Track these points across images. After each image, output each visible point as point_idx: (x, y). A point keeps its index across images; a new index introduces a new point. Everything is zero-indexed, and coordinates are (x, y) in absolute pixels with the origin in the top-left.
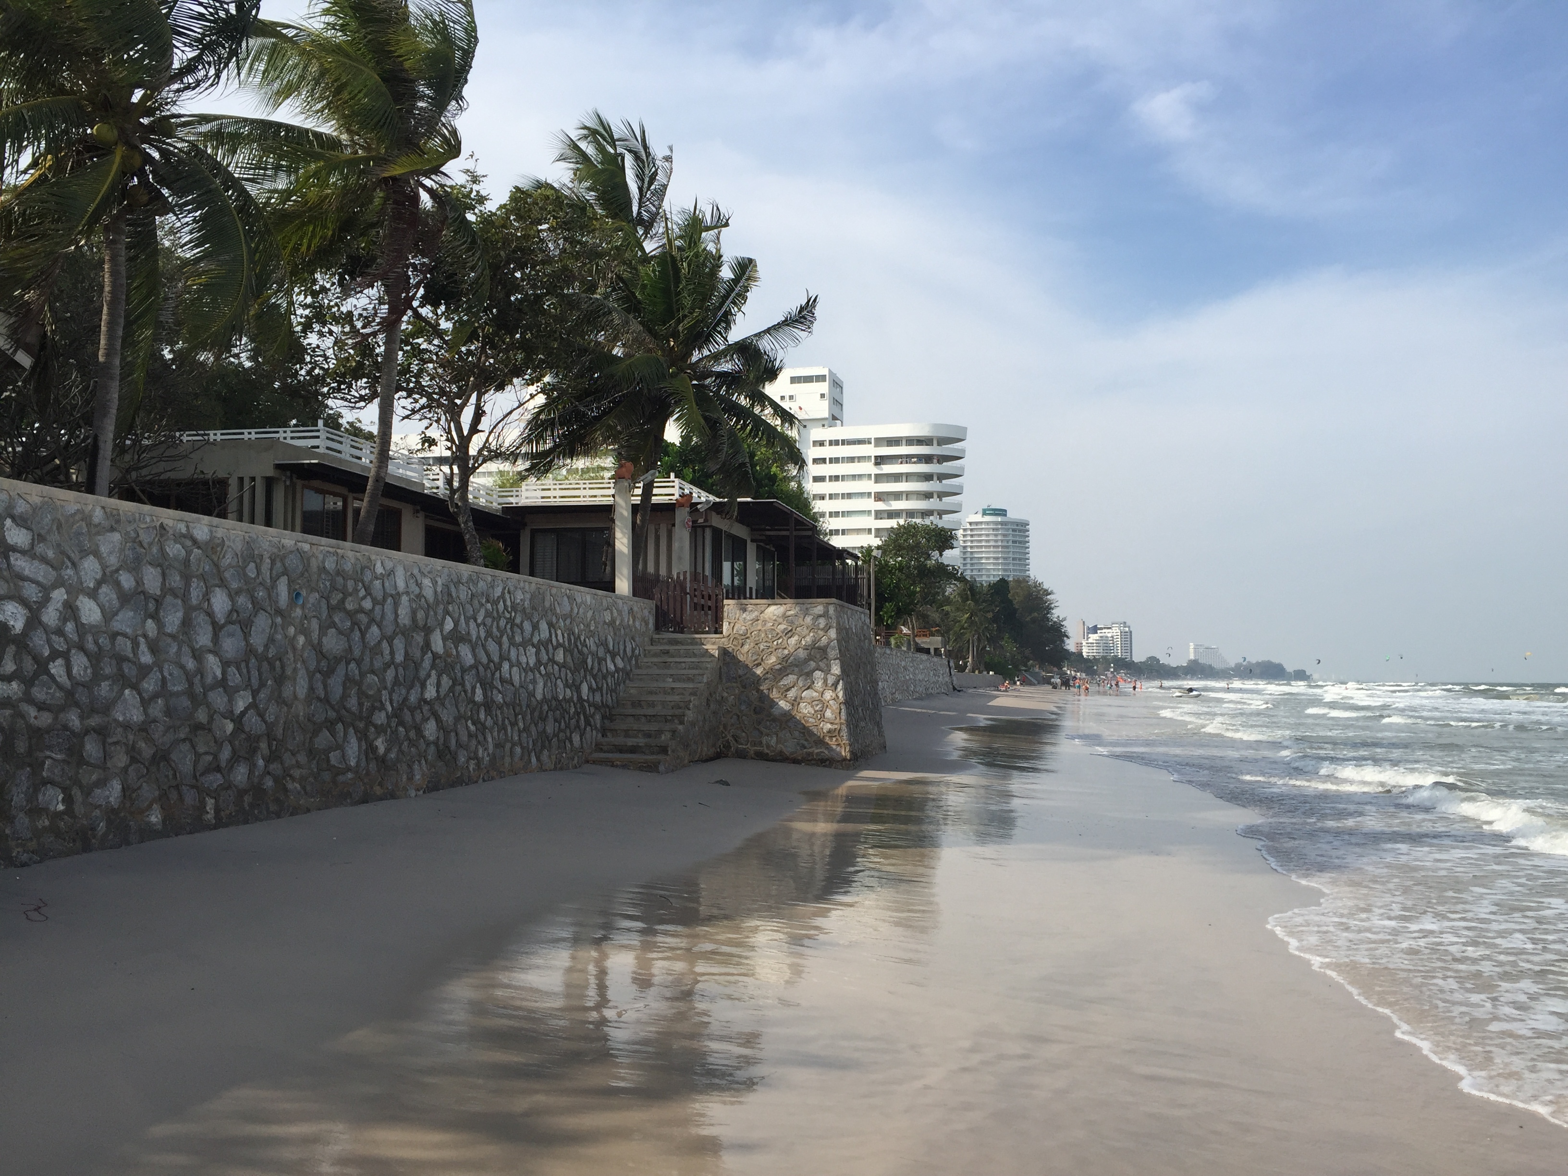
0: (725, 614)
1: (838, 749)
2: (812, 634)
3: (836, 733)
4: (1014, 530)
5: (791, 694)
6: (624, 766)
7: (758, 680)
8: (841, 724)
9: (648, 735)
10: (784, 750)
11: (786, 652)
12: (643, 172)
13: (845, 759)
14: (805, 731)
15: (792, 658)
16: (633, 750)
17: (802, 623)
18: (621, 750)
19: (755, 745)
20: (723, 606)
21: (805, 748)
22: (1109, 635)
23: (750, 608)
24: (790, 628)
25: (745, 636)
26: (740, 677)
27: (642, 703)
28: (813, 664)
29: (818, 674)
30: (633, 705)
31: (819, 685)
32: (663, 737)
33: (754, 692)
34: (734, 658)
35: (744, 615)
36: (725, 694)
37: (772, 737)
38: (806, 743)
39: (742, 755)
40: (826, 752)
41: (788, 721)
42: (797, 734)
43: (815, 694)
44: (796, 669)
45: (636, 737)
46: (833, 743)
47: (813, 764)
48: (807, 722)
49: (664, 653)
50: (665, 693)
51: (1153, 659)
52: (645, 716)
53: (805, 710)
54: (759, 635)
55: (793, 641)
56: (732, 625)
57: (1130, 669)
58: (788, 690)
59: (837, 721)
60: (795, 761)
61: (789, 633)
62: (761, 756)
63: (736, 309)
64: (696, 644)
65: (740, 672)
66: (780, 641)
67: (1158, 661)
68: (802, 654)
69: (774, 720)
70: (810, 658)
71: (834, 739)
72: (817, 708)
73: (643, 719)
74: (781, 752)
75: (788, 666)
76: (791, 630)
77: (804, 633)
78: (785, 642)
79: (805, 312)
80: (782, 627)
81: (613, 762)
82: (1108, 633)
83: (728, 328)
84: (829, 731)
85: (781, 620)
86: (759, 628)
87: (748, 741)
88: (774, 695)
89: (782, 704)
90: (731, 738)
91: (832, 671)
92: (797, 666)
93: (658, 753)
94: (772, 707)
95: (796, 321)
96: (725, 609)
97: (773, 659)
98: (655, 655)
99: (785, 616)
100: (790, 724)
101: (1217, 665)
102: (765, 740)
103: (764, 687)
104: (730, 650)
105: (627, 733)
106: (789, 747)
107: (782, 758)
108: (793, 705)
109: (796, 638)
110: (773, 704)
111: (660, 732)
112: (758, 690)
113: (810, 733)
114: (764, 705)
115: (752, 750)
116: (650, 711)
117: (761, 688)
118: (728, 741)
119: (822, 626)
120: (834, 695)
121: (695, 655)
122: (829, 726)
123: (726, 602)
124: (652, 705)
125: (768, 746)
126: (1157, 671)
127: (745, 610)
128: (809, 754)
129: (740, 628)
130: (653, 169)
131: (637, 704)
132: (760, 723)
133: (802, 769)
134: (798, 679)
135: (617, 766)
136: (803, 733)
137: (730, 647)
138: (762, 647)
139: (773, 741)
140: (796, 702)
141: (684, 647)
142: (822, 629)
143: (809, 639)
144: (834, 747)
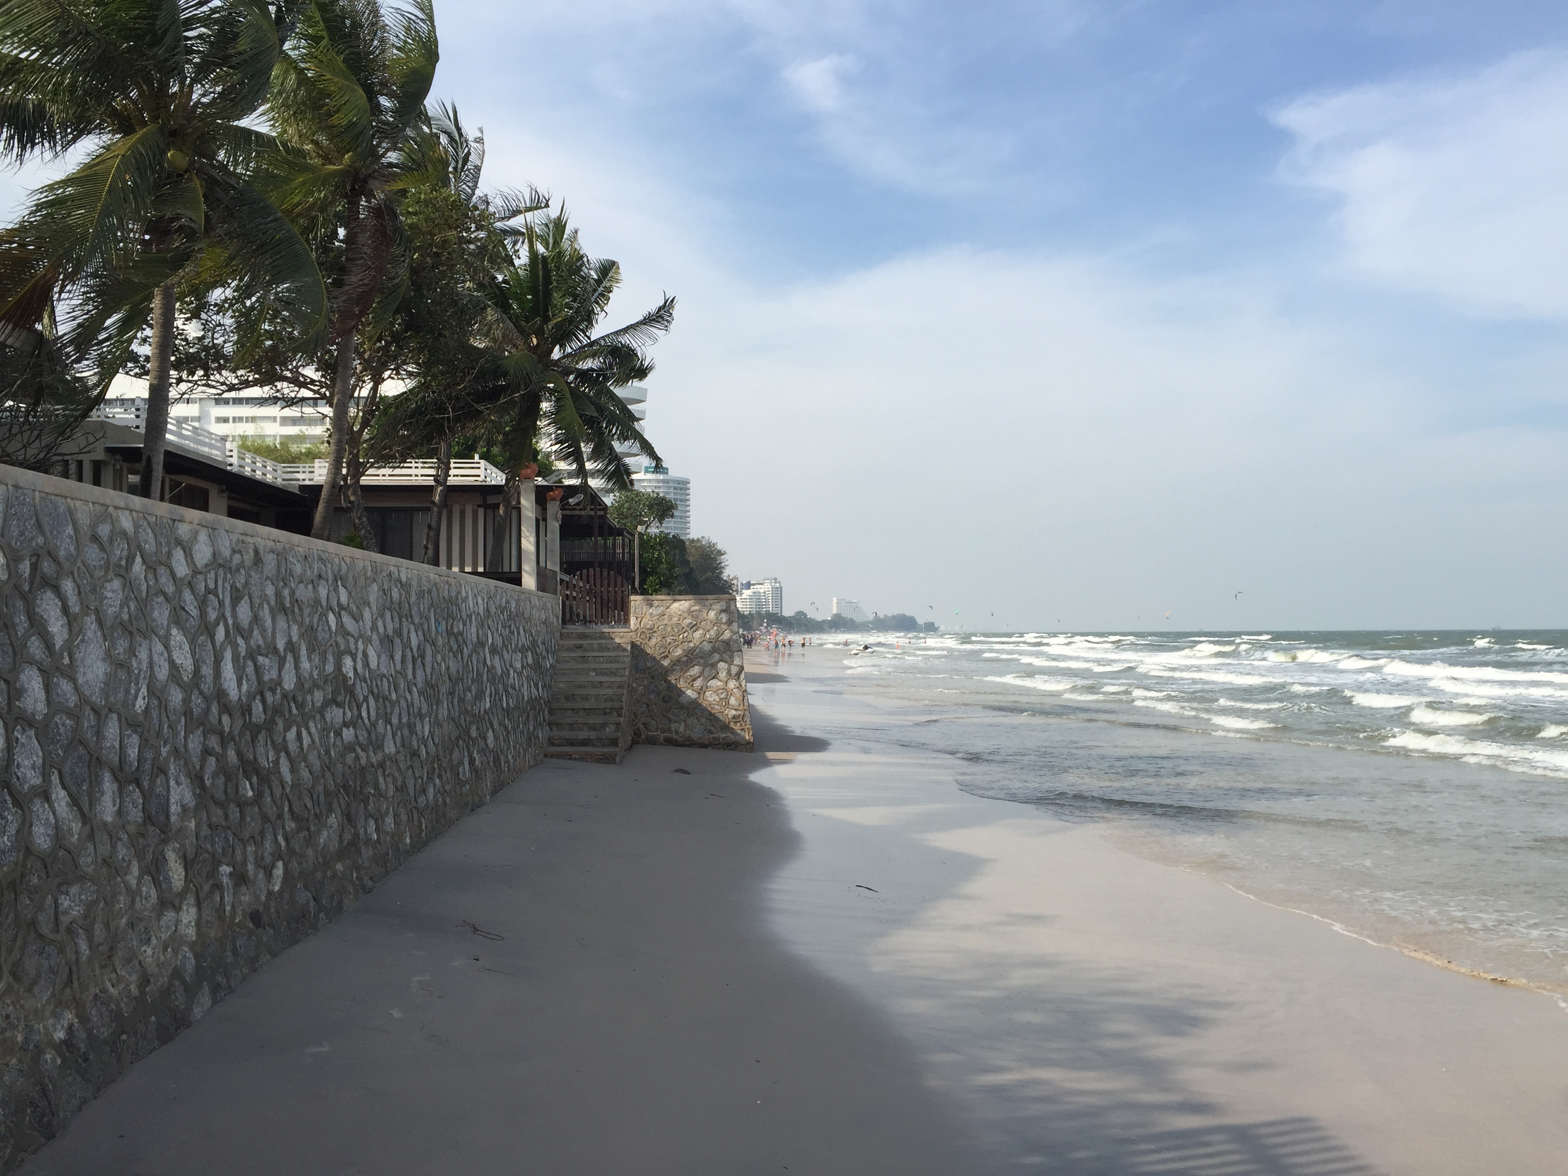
0: (632, 610)
1: (743, 733)
2: (715, 628)
3: (740, 719)
4: (675, 488)
5: (698, 683)
6: (583, 759)
7: (667, 671)
8: (745, 710)
9: (593, 728)
10: (692, 736)
11: (692, 645)
12: (457, 153)
13: (748, 743)
14: (712, 718)
15: (698, 650)
16: (584, 743)
17: (706, 617)
18: (571, 743)
19: (663, 731)
20: (628, 602)
21: (712, 733)
22: (762, 591)
23: (656, 603)
24: (695, 623)
25: (652, 630)
26: (648, 668)
27: (576, 697)
28: (717, 656)
29: (722, 665)
30: (567, 698)
31: (723, 675)
32: (608, 729)
33: (662, 682)
34: (643, 651)
35: (651, 611)
36: (635, 685)
37: (680, 724)
38: (712, 729)
39: (652, 741)
40: (732, 736)
41: (695, 708)
42: (703, 720)
43: (719, 683)
44: (702, 661)
45: (581, 730)
46: (737, 728)
47: (719, 749)
48: (713, 708)
49: (577, 648)
50: (594, 686)
51: (801, 613)
52: (584, 709)
53: (711, 698)
54: (665, 629)
55: (697, 634)
56: (639, 619)
57: (781, 624)
58: (694, 680)
59: (741, 707)
60: (703, 746)
61: (694, 627)
62: (671, 742)
63: (599, 309)
64: (605, 638)
65: (649, 664)
66: (686, 634)
67: (806, 615)
68: (707, 647)
69: (682, 707)
70: (714, 650)
71: (738, 724)
72: (722, 696)
73: (582, 712)
74: (689, 737)
75: (692, 657)
76: (696, 625)
77: (708, 627)
78: (690, 635)
79: (662, 312)
80: (688, 621)
81: (571, 756)
82: (761, 589)
83: (590, 324)
84: (734, 717)
85: (686, 615)
86: (666, 622)
87: (657, 729)
88: (682, 684)
89: (689, 692)
90: (641, 726)
91: (735, 662)
92: (702, 658)
93: (610, 745)
94: (679, 696)
95: (654, 320)
96: (632, 604)
97: (679, 652)
98: (569, 649)
99: (689, 612)
100: (697, 712)
101: (858, 619)
102: (674, 726)
103: (672, 678)
104: (638, 643)
105: (572, 727)
106: (697, 732)
107: (689, 743)
108: (699, 693)
109: (701, 631)
110: (680, 693)
111: (604, 725)
112: (666, 681)
113: (717, 719)
114: (672, 695)
115: (662, 736)
116: (587, 705)
117: (669, 678)
118: (638, 729)
119: (724, 620)
120: (737, 684)
121: (608, 650)
122: (734, 712)
123: (632, 598)
124: (585, 698)
125: (677, 733)
126: (806, 625)
127: (651, 606)
128: (714, 739)
129: (647, 622)
130: (466, 151)
131: (570, 698)
132: (669, 711)
133: (710, 753)
134: (703, 670)
135: (575, 759)
136: (710, 720)
137: (638, 640)
138: (669, 641)
139: (682, 729)
140: (701, 691)
141: (597, 642)
142: (725, 624)
143: (713, 633)
144: (739, 732)
